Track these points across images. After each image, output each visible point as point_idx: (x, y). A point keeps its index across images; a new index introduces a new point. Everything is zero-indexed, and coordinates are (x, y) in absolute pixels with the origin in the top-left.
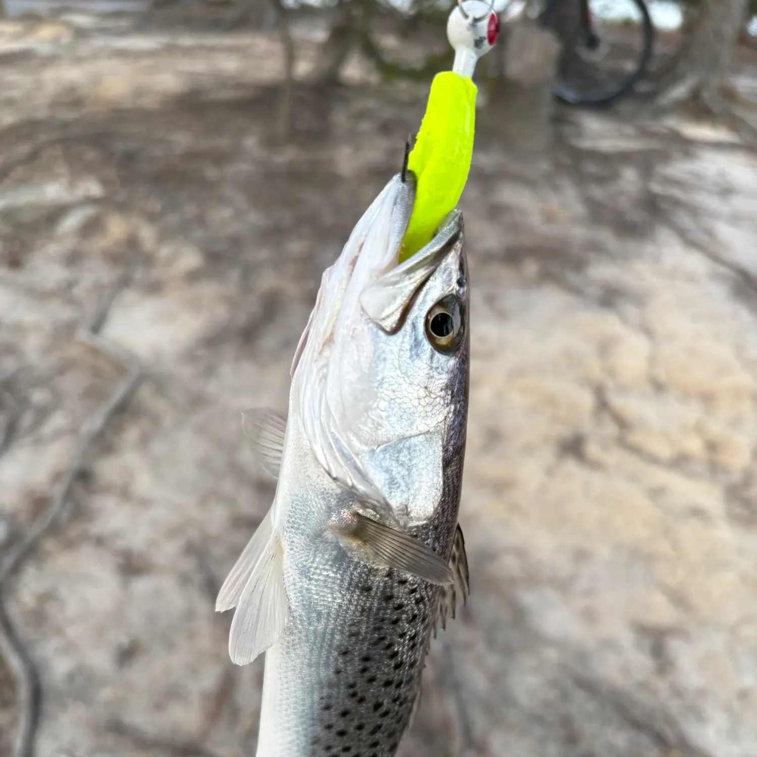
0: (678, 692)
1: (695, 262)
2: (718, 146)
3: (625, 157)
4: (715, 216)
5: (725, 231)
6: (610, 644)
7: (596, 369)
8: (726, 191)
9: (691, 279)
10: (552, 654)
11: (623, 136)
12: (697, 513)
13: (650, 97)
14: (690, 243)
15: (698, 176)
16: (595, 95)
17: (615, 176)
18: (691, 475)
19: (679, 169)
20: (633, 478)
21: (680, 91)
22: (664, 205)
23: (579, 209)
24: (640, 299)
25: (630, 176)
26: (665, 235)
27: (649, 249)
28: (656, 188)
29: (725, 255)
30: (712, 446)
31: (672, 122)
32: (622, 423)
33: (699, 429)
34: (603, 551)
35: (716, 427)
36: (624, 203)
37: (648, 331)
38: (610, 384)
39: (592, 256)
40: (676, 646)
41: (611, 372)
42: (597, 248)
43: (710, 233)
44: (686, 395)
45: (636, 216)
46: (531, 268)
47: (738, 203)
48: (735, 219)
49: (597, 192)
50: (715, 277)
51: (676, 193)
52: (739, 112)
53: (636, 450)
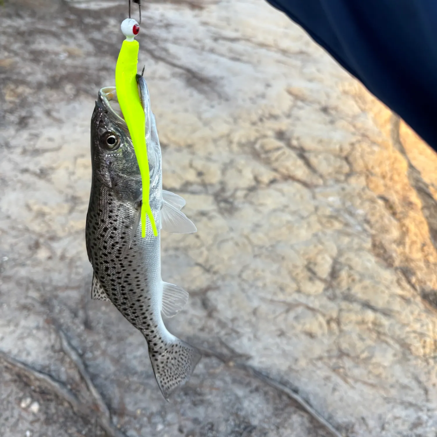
0: (222, 324)
4: (166, 40)
5: (172, 48)
8: (168, 26)
9: (162, 78)
12: (203, 214)
17: (106, 24)
23: (90, 47)
25: (112, 22)
30: (200, 174)
33: (191, 165)
35: (199, 164)
40: (212, 295)
43: (165, 50)
44: (179, 149)
46: (69, 88)
47: (175, 32)
48: (176, 41)
49: (96, 35)
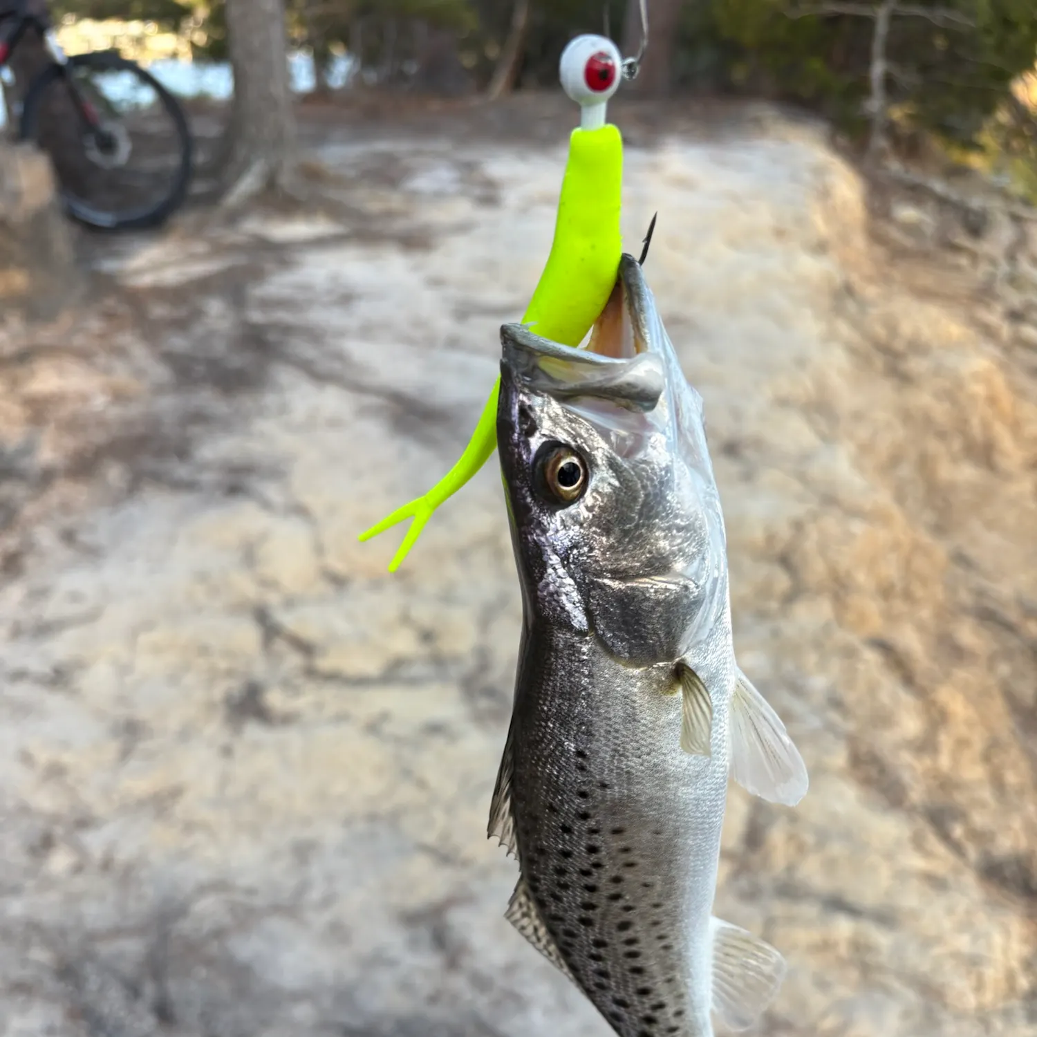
0: (481, 982)
1: (333, 400)
2: (320, 243)
3: (204, 286)
4: (342, 333)
5: (358, 350)
6: (377, 960)
7: (246, 587)
8: (346, 298)
9: (334, 423)
10: (303, 1012)
11: (194, 257)
12: (435, 729)
13: (213, 198)
14: (320, 377)
15: (306, 287)
16: (139, 212)
17: (197, 314)
18: (413, 682)
19: (278, 284)
20: (341, 718)
21: (248, 184)
22: (272, 337)
23: (160, 372)
24: (276, 471)
25: (215, 309)
26: (284, 375)
27: (270, 399)
28: (256, 316)
29: (367, 380)
30: (427, 636)
31: (253, 226)
32: (305, 648)
33: (406, 619)
34: (331, 834)
35: (424, 613)
36: (219, 348)
37: (300, 511)
38: (273, 599)
39: (195, 430)
40: (458, 918)
41: (268, 583)
42: (199, 417)
43: (340, 356)
44: (376, 584)
45: (237, 361)
46: (114, 473)
47: (364, 310)
48: (367, 331)
49: (178, 343)
50: (363, 412)
51: (283, 316)
52: (333, 194)
53: (333, 677)
